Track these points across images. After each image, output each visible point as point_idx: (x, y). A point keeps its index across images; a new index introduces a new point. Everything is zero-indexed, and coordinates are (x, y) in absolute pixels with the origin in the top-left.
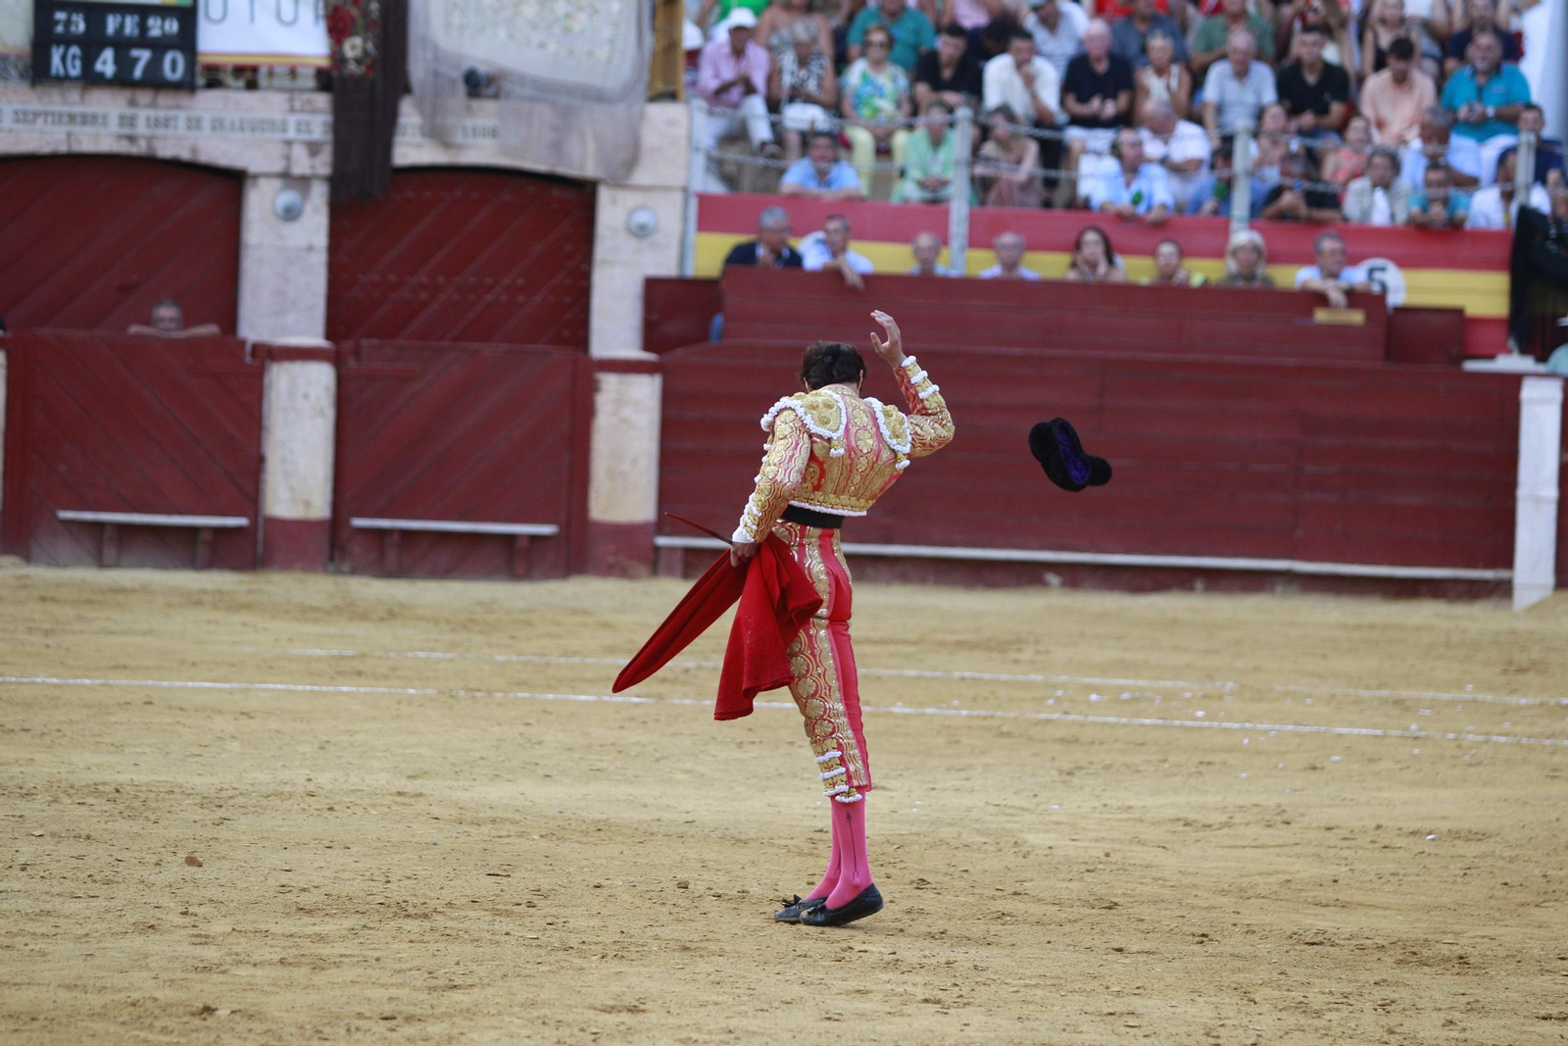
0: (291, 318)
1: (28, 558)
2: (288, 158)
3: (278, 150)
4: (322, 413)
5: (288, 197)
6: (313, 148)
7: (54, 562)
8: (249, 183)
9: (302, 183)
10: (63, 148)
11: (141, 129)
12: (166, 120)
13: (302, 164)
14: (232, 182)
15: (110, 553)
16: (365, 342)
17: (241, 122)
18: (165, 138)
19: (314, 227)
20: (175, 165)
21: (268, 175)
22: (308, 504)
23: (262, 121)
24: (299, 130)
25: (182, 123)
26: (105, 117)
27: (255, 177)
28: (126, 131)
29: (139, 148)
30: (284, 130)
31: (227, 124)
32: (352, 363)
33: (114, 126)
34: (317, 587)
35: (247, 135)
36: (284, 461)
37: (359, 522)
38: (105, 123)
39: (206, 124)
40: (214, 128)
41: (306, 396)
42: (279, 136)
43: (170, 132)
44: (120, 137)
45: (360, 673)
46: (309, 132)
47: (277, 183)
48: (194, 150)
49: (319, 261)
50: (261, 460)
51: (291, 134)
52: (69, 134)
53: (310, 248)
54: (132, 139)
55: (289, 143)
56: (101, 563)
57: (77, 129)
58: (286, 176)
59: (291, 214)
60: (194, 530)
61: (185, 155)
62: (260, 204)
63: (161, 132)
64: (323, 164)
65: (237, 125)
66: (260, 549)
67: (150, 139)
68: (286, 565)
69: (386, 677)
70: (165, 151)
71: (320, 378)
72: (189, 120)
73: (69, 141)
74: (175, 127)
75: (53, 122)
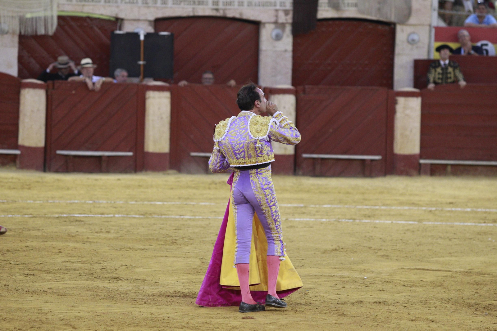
2: (277, 16)
3: (273, 13)
4: (290, 114)
5: (277, 31)
6: (286, 13)
8: (262, 26)
9: (282, 26)
10: (191, 14)
11: (221, 6)
12: (230, 2)
14: (256, 25)
16: (307, 86)
18: (230, 9)
19: (287, 43)
20: (234, 20)
21: (269, 23)
22: (285, 149)
23: (267, 2)
24: (281, 6)
25: (236, 3)
26: (207, 2)
27: (264, 24)
28: (215, 7)
29: (220, 13)
30: (275, 6)
31: (253, 4)
32: (302, 95)
33: (210, 5)
35: (261, 8)
38: (207, 5)
39: (246, 4)
40: (248, 5)
41: (284, 108)
42: (274, 8)
43: (232, 7)
44: (213, 9)
46: (285, 6)
47: (272, 26)
48: (241, 14)
49: (289, 55)
51: (278, 7)
52: (193, 9)
53: (285, 51)
54: (217, 10)
55: (277, 10)
56: (207, 172)
57: (196, 6)
58: (276, 23)
59: (278, 38)
61: (237, 16)
62: (266, 34)
63: (228, 7)
64: (289, 19)
67: (224, 10)
70: (230, 14)
73: (193, 11)
74: (234, 5)
75: (188, 4)
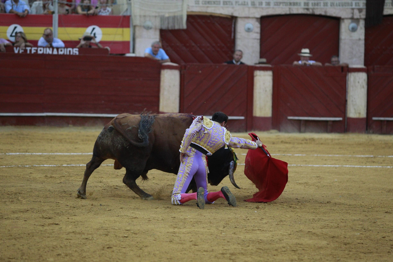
0: (354, 60)
1: (279, 130)
2: (353, 13)
3: (350, 11)
4: (363, 87)
5: (353, 25)
6: (360, 10)
7: (287, 132)
8: (342, 21)
9: (357, 21)
10: (288, 13)
11: (310, 6)
12: (317, 3)
13: (357, 15)
14: (337, 20)
15: (303, 129)
16: (375, 66)
17: (339, 3)
18: (317, 9)
19: (360, 33)
20: (320, 16)
21: (347, 19)
22: (360, 113)
23: (345, 3)
24: (356, 5)
25: (322, 4)
26: (300, 3)
27: (343, 19)
28: (306, 7)
29: (310, 12)
30: (352, 5)
31: (335, 4)
32: (372, 72)
33: (302, 5)
34: (363, 138)
35: (341, 7)
36: (352, 101)
37: (374, 118)
38: (300, 5)
39: (329, 4)
40: (331, 5)
41: (359, 82)
42: (350, 7)
43: (319, 7)
44: (304, 9)
45: (374, 162)
46: (359, 5)
47: (350, 21)
48: (326, 12)
49: (362, 43)
50: (346, 101)
51: (354, 6)
52: (290, 8)
53: (360, 39)
54: (308, 9)
55: (353, 9)
56: (300, 131)
57: (292, 7)
58: (352, 19)
59: (354, 30)
60: (327, 121)
61: (323, 13)
62: (345, 27)
63: (316, 7)
64: (363, 15)
65: (338, 4)
66: (346, 127)
67: (313, 9)
68: (354, 131)
69: (381, 163)
70: (317, 12)
71: (362, 77)
72: (324, 3)
73: (290, 11)
74: (320, 6)
75: (285, 5)
